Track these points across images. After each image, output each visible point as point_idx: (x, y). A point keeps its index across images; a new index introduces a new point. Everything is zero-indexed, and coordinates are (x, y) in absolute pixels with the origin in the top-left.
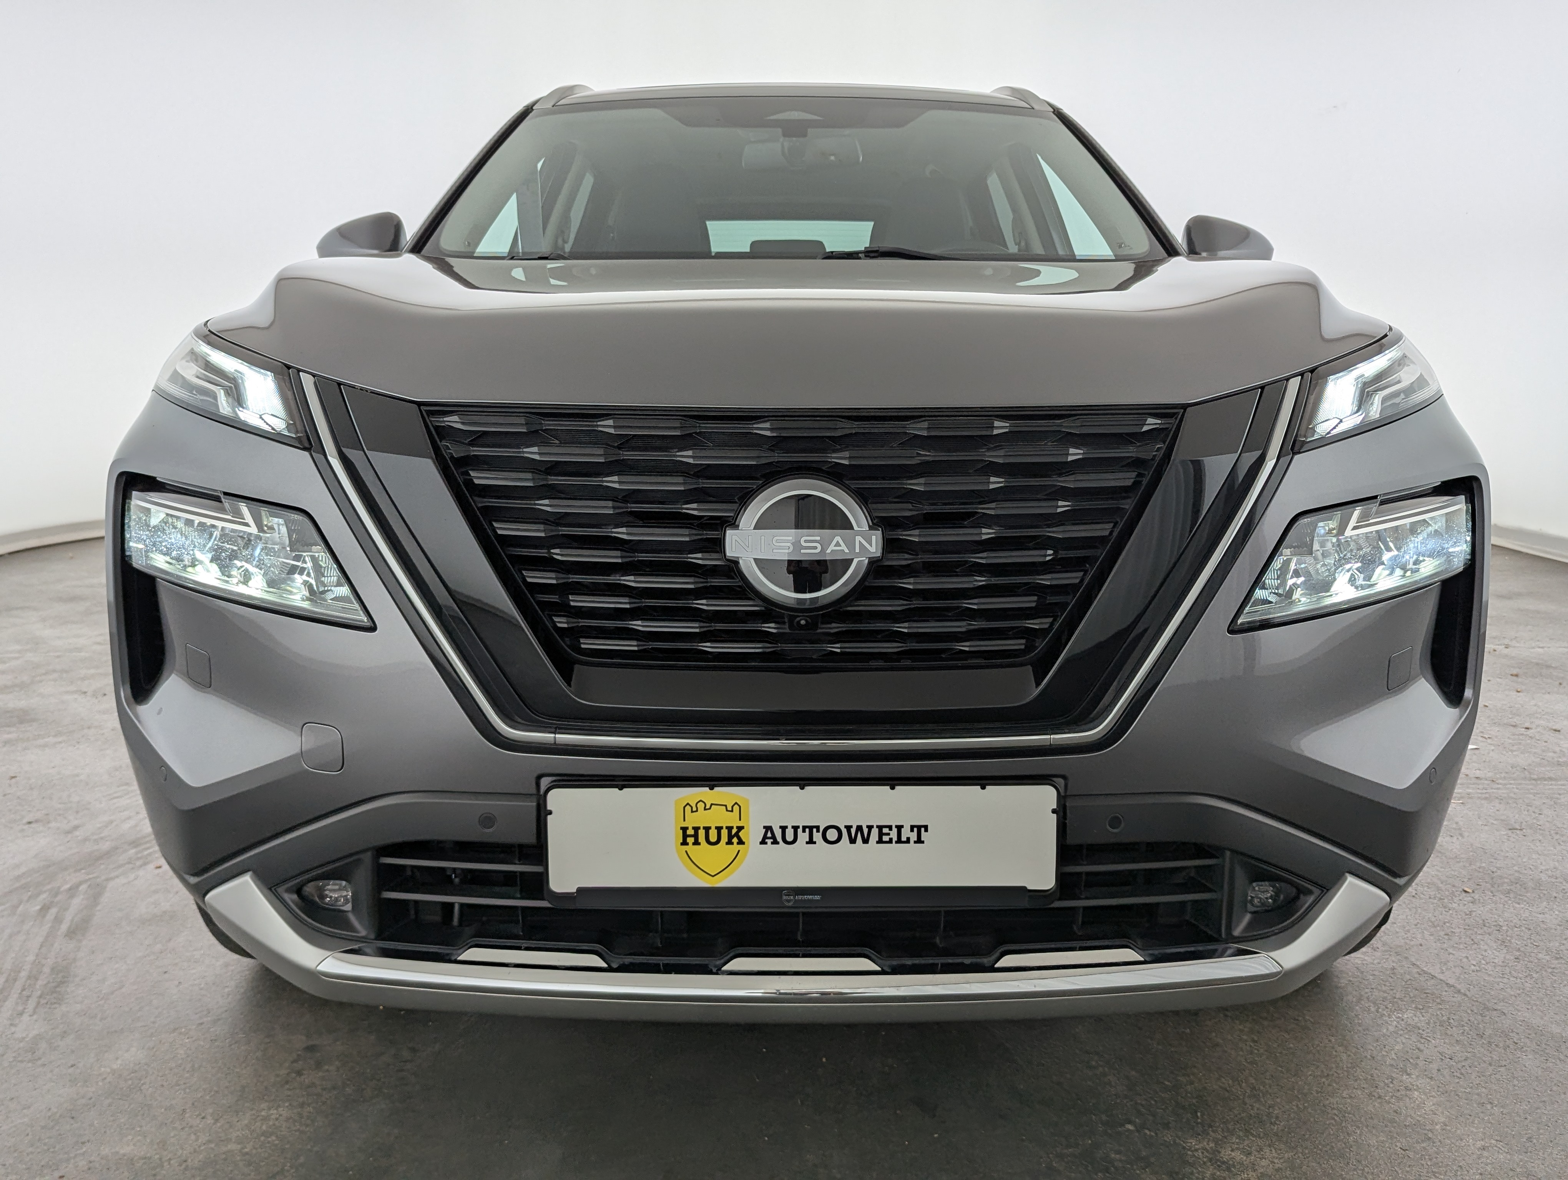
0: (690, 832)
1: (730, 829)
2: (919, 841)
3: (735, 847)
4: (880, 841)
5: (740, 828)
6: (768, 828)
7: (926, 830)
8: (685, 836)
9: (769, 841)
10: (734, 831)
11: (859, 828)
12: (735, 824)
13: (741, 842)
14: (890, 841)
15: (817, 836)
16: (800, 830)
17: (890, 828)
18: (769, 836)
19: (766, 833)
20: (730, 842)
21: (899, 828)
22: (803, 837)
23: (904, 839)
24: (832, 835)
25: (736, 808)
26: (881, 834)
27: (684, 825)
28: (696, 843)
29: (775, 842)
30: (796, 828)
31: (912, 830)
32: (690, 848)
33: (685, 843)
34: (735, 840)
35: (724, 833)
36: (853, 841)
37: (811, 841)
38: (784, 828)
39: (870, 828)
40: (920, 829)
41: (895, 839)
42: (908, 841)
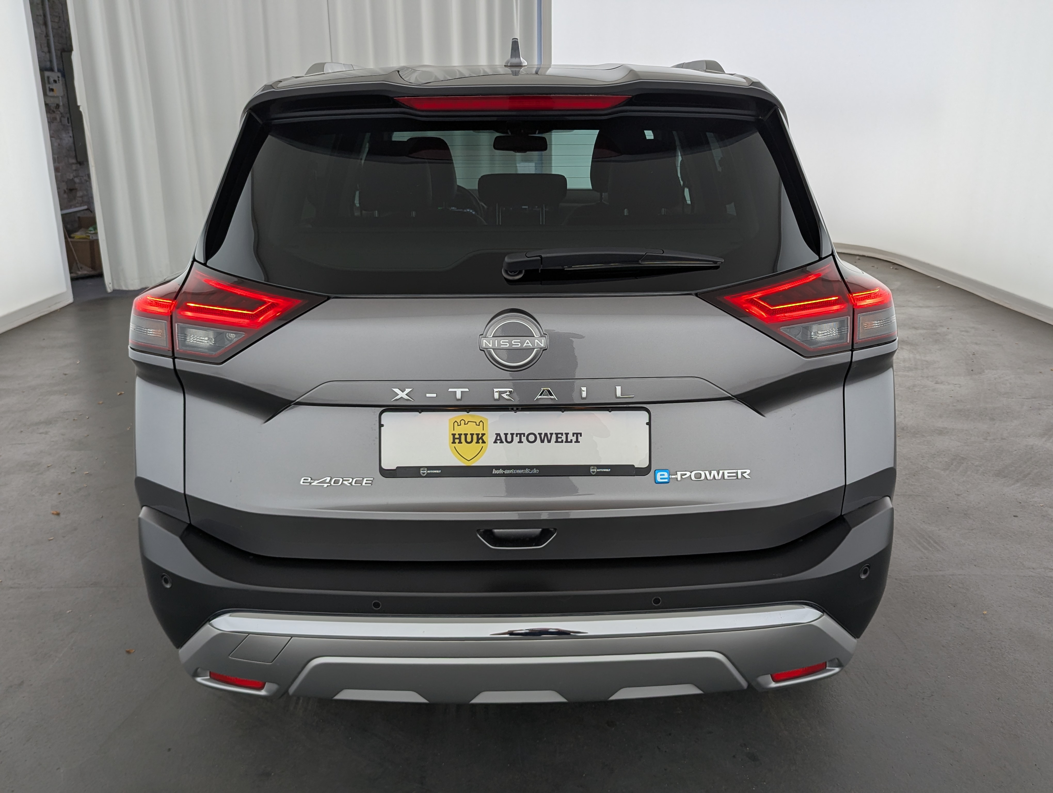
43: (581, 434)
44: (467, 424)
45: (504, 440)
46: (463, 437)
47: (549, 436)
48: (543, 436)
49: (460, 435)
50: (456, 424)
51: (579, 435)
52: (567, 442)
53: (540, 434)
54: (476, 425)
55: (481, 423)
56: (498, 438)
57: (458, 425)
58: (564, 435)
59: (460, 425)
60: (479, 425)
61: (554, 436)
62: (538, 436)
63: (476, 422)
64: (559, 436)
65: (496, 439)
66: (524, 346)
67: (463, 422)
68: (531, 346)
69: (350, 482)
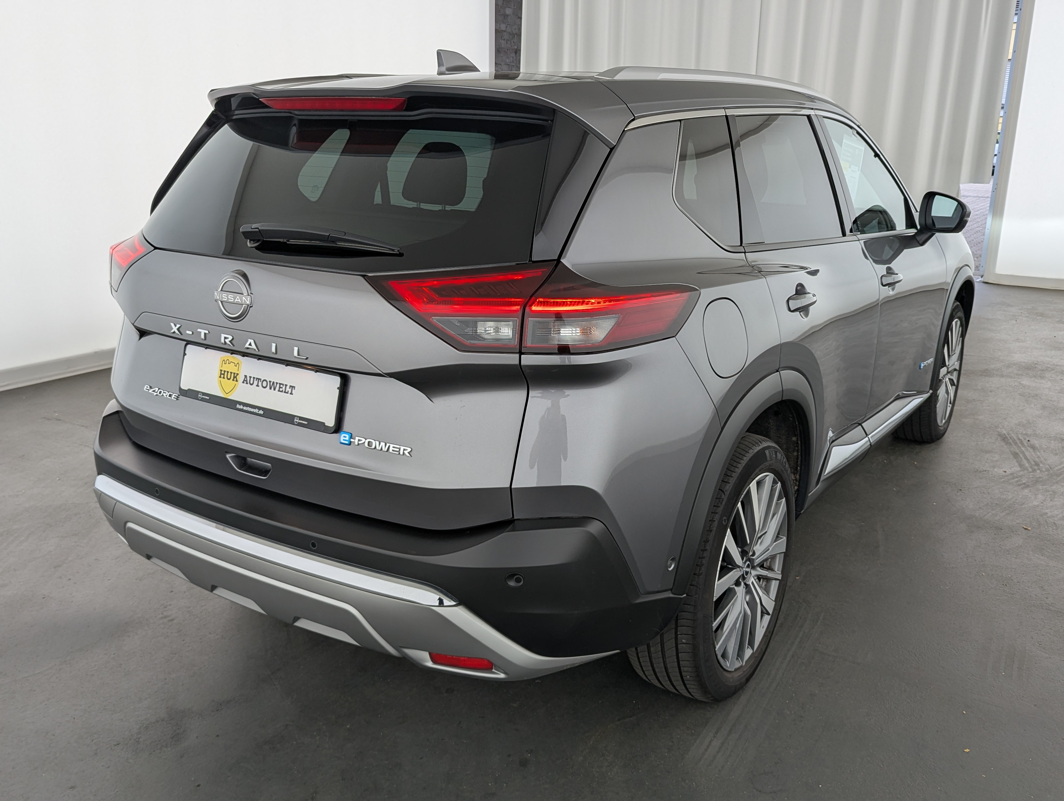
43: (294, 387)
44: (230, 364)
45: (248, 382)
46: (226, 373)
47: (275, 384)
48: (271, 383)
49: (225, 371)
50: (224, 362)
51: (293, 388)
52: (285, 392)
53: (270, 382)
54: (235, 366)
55: (238, 365)
56: (246, 379)
57: (225, 364)
58: (284, 386)
59: (226, 364)
60: (236, 366)
61: (278, 385)
62: (269, 383)
63: (235, 363)
64: (281, 386)
65: (244, 380)
66: (235, 301)
67: (228, 361)
68: (240, 302)
69: (166, 394)
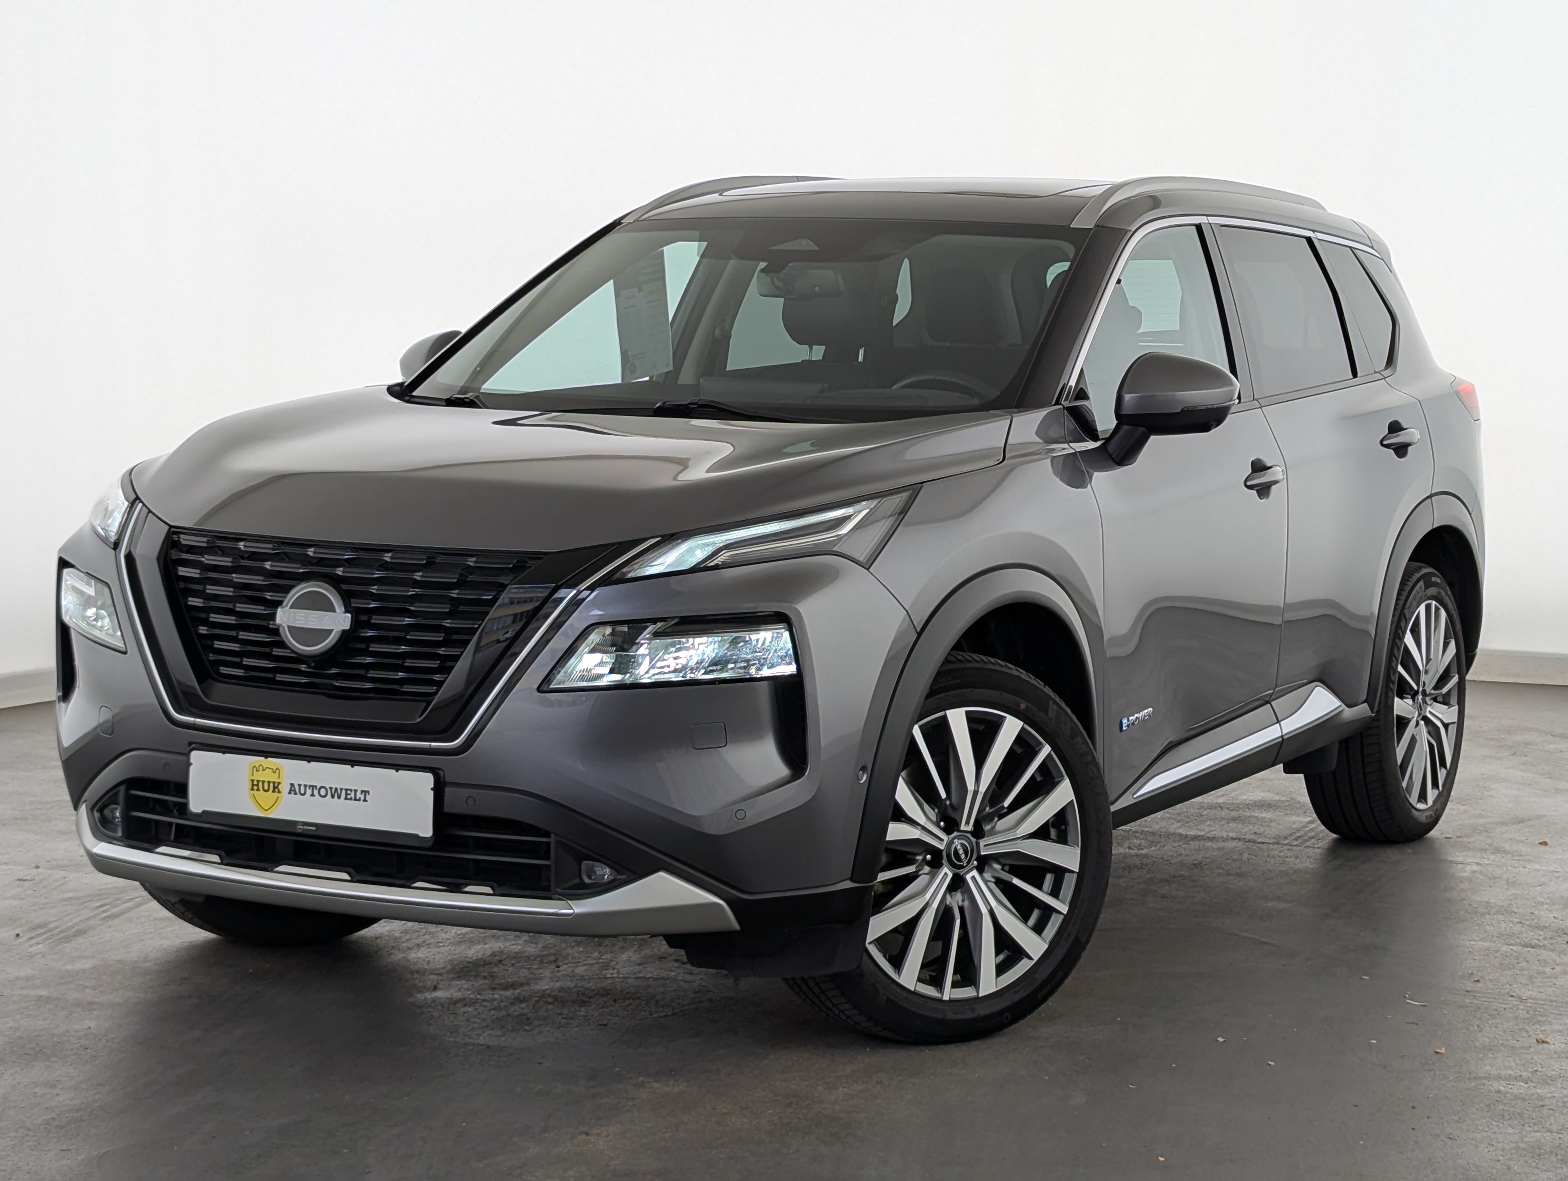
0: (255, 783)
1: (274, 783)
2: (365, 800)
3: (276, 795)
4: (346, 798)
5: (279, 783)
6: (292, 785)
7: (369, 794)
8: (253, 785)
9: (293, 792)
10: (276, 785)
11: (336, 789)
12: (277, 781)
13: (279, 792)
14: (351, 799)
15: (316, 792)
16: (307, 788)
17: (351, 790)
18: (292, 790)
19: (291, 787)
20: (274, 791)
21: (356, 791)
22: (309, 792)
23: (358, 798)
24: (323, 792)
25: (277, 771)
26: (347, 794)
27: (253, 778)
28: (258, 790)
29: (295, 794)
30: (305, 786)
31: (362, 793)
32: (255, 792)
33: (252, 789)
34: (276, 790)
35: (271, 785)
36: (333, 797)
37: (313, 795)
38: (300, 785)
39: (341, 789)
40: (365, 793)
41: (353, 798)
42: (359, 800)
